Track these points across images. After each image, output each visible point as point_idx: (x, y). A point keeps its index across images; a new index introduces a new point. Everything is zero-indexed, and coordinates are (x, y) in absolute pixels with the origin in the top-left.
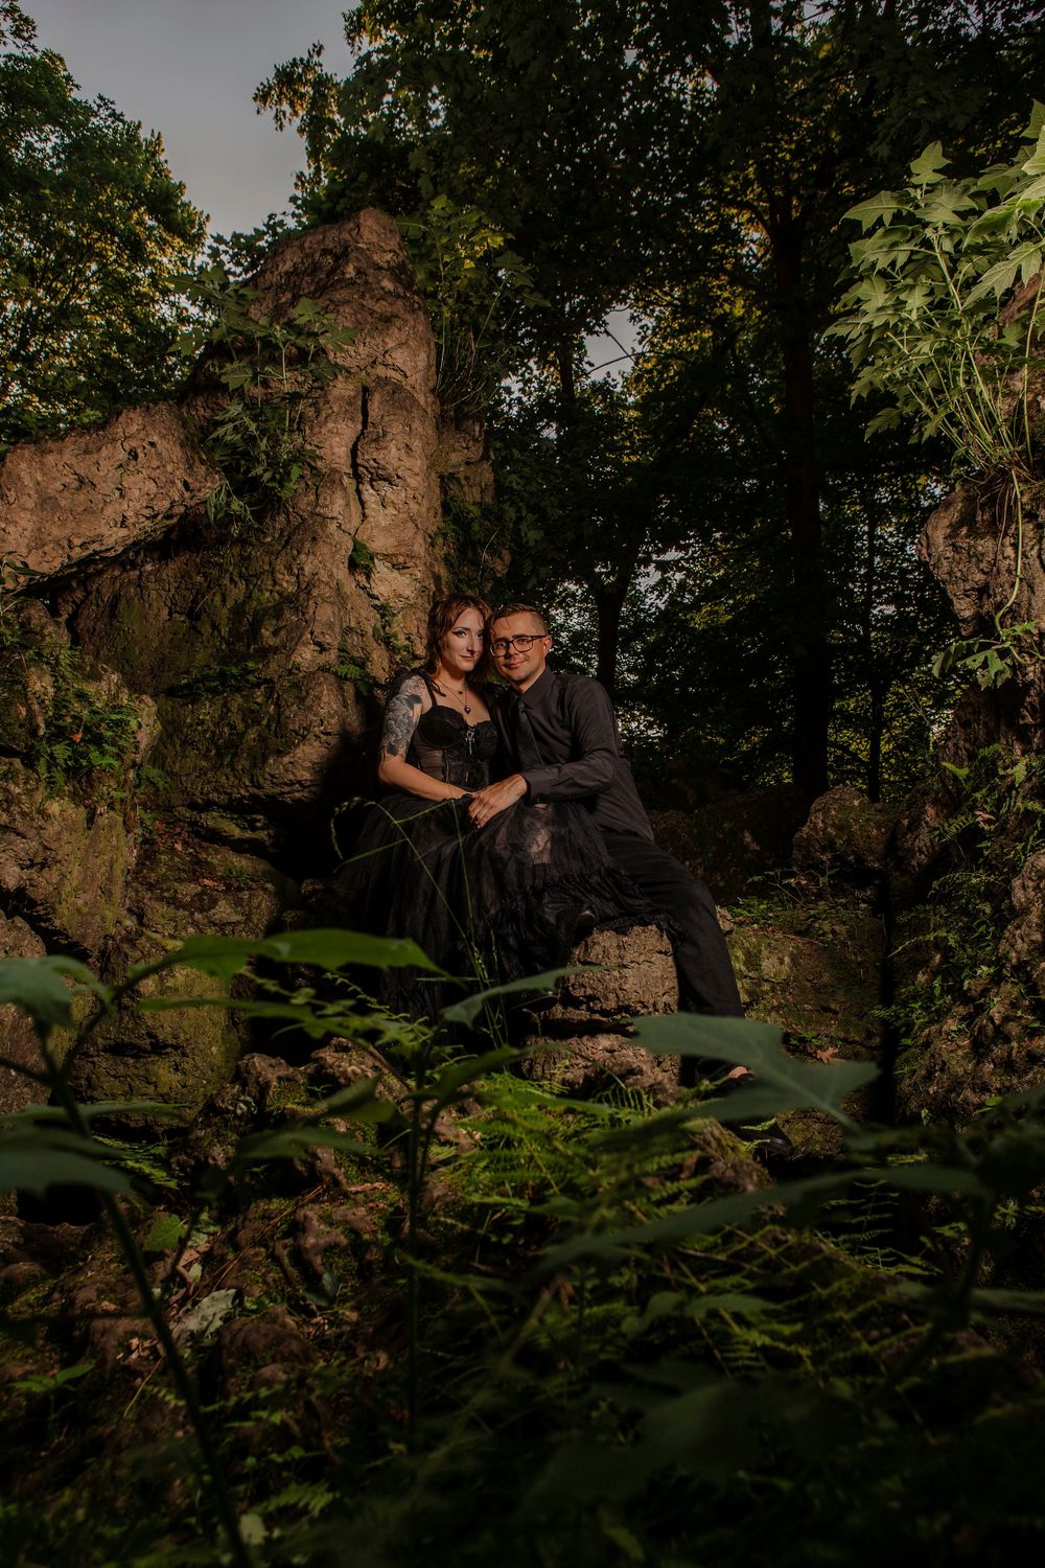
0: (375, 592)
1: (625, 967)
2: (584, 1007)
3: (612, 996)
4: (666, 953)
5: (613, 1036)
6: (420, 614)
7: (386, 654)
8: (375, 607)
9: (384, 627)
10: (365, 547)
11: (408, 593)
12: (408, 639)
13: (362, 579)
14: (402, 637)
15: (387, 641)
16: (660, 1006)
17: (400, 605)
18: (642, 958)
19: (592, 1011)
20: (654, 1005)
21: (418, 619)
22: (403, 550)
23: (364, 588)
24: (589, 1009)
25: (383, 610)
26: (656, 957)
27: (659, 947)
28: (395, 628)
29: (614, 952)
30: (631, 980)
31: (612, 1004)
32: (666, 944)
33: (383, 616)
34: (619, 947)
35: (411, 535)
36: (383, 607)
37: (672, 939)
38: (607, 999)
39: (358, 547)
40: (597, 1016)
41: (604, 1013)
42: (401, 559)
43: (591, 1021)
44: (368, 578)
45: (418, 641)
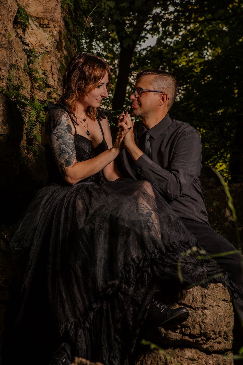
0: (27, 41)
1: (206, 308)
2: (178, 331)
3: (197, 326)
4: (226, 301)
5: (194, 351)
6: (53, 59)
7: (29, 82)
8: (24, 50)
9: (29, 64)
10: (24, 11)
11: (47, 44)
12: (44, 74)
13: (20, 31)
14: (40, 72)
15: (30, 73)
16: (223, 334)
17: (41, 51)
18: (215, 303)
19: (183, 334)
20: (219, 333)
21: (52, 62)
22: (48, 15)
23: (21, 38)
24: (181, 332)
25: (30, 53)
26: (221, 303)
27: (224, 297)
28: (36, 66)
29: (199, 299)
30: (209, 317)
31: (197, 331)
32: (227, 296)
33: (29, 56)
34: (202, 296)
35: (53, 5)
36: (31, 51)
37: (232, 293)
38: (194, 328)
39: (20, 11)
40: (187, 338)
41: (191, 336)
42: (46, 22)
43: (182, 340)
44: (24, 31)
45: (50, 76)
